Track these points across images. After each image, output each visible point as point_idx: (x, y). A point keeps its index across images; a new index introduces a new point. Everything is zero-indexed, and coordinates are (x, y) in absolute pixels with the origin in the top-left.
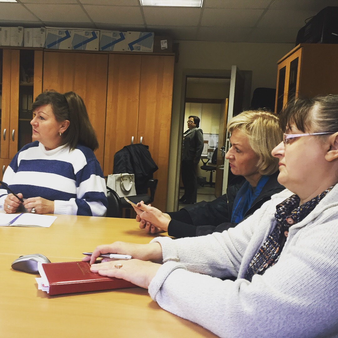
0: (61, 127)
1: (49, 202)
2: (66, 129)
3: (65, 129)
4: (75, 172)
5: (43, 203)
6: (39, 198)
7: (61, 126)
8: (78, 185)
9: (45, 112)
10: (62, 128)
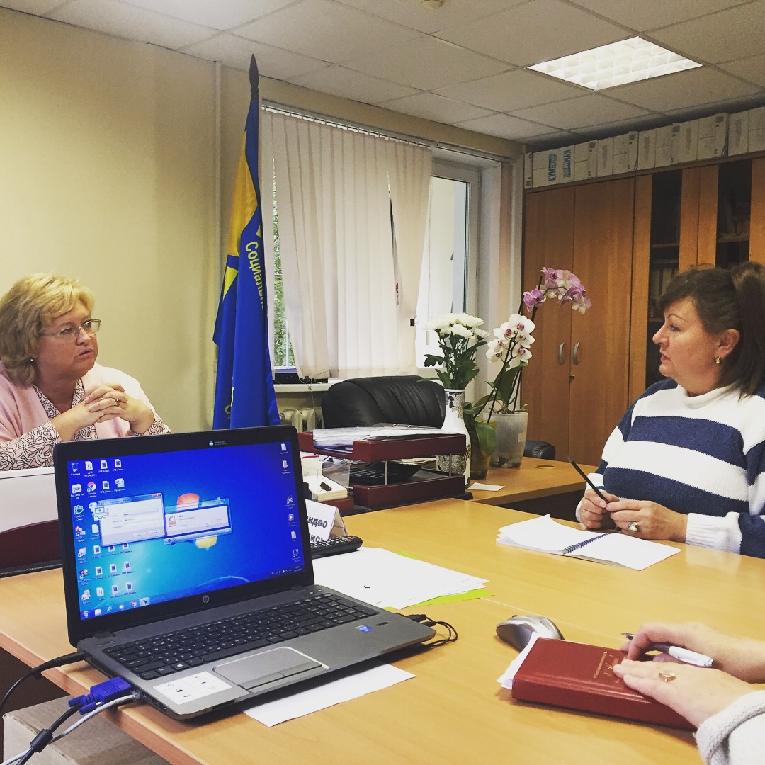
0: (720, 346)
1: (673, 517)
2: (732, 349)
3: (729, 349)
4: (746, 450)
5: (655, 514)
6: (650, 503)
7: (718, 344)
8: (751, 480)
9: (680, 314)
10: (722, 347)
